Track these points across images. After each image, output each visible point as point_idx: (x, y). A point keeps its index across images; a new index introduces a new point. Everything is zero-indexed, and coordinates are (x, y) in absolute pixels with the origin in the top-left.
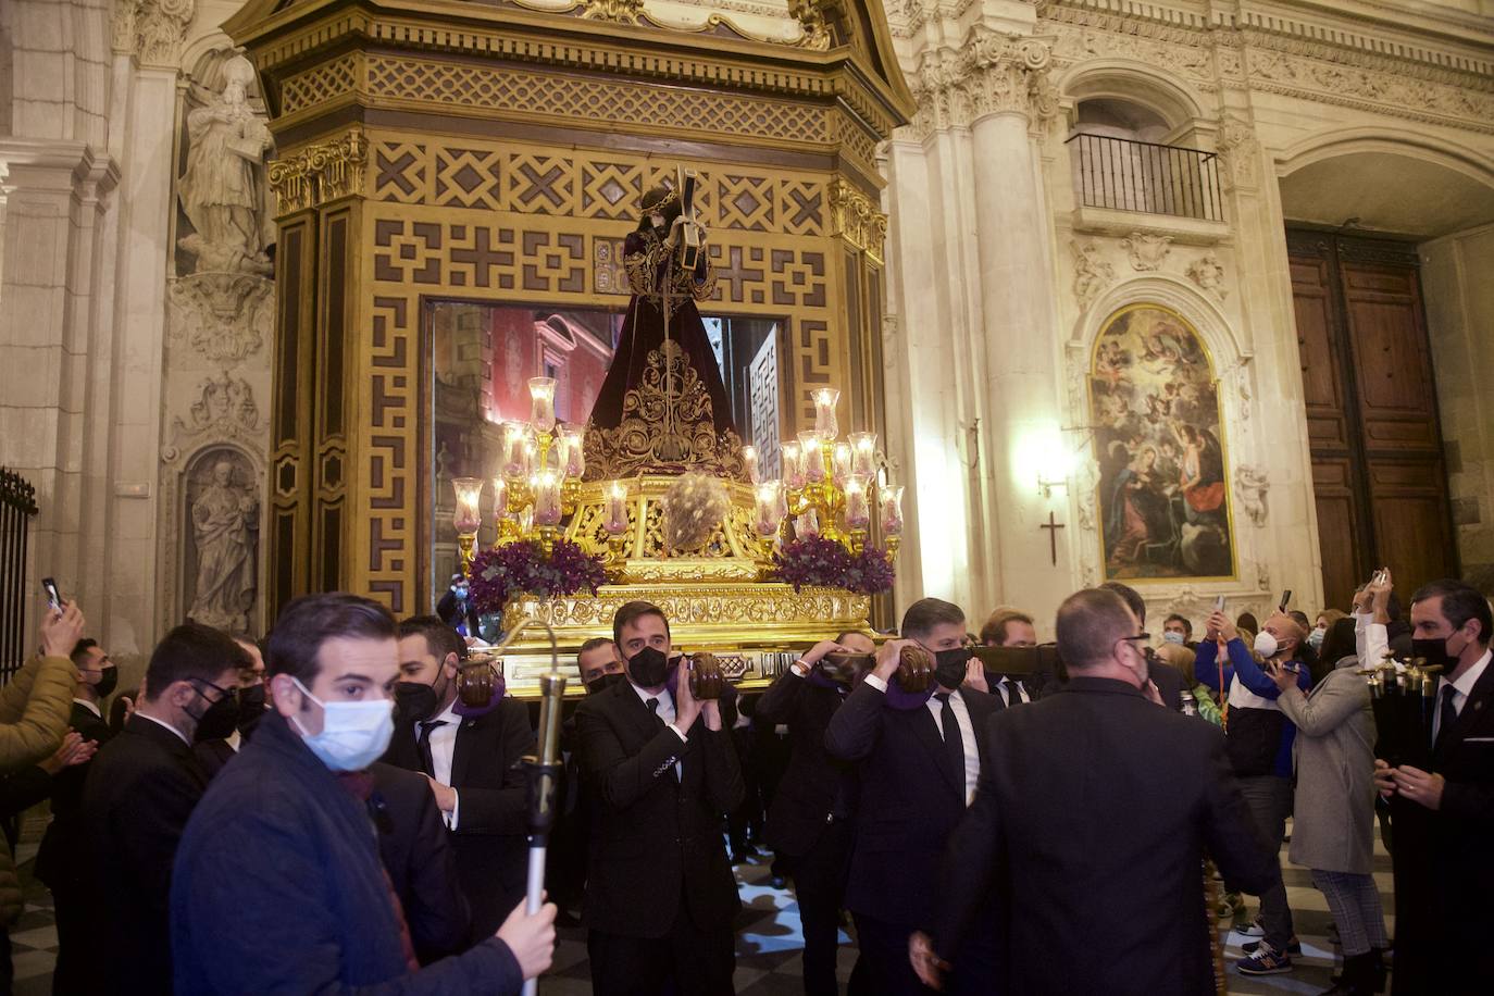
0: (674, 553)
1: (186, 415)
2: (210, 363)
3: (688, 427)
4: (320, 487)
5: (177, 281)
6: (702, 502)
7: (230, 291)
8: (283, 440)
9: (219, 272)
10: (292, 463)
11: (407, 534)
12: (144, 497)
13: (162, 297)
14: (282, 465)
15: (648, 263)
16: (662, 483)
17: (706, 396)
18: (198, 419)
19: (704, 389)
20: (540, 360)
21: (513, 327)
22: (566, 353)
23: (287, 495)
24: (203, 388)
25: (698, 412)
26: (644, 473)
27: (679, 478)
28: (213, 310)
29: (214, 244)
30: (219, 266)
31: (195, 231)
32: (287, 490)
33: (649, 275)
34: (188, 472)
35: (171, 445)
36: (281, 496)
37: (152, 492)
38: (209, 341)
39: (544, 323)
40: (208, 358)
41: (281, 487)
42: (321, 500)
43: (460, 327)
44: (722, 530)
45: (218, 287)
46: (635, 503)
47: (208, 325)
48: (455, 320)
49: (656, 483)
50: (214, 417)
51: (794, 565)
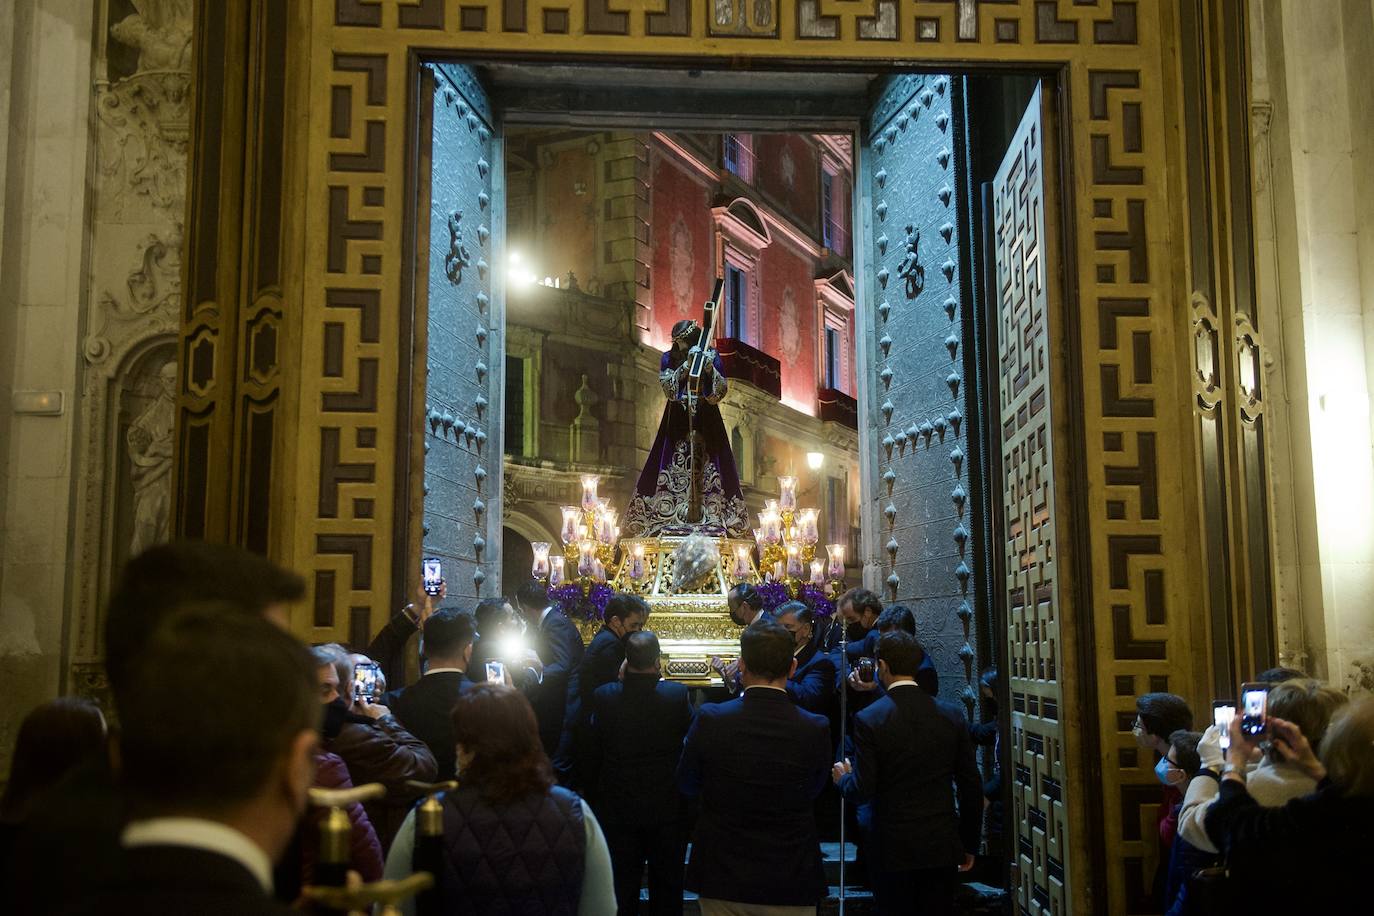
1: (120, 291)
2: (158, 212)
3: (702, 496)
4: (247, 378)
5: (110, 89)
7: (184, 99)
8: (199, 303)
9: (167, 70)
10: (210, 338)
11: (382, 456)
12: (54, 415)
13: (84, 112)
14: (196, 344)
17: (716, 473)
18: (139, 298)
19: (714, 468)
20: (719, 261)
21: (680, 216)
22: (756, 252)
23: (202, 393)
24: (144, 250)
25: (709, 485)
26: (663, 534)
28: (161, 129)
29: (162, 30)
30: (165, 63)
31: (135, 11)
32: (202, 386)
34: (122, 379)
35: (97, 336)
36: (194, 394)
37: (67, 407)
38: (155, 178)
39: (724, 209)
40: (154, 205)
41: (194, 381)
42: (248, 398)
43: (608, 216)
45: (165, 93)
47: (153, 154)
48: (600, 207)
50: (161, 293)
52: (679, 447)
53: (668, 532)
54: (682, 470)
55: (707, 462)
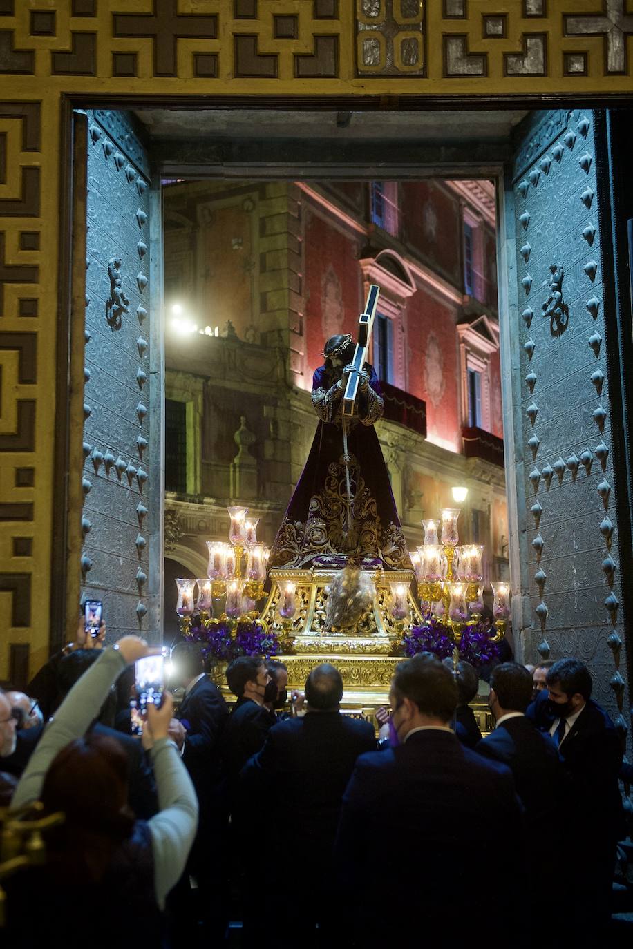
3: (357, 524)
6: (353, 592)
15: (326, 399)
16: (328, 574)
19: (369, 494)
25: (364, 513)
26: (315, 567)
33: (326, 409)
44: (371, 611)
46: (308, 589)
49: (324, 574)
52: (332, 470)
53: (321, 565)
54: (334, 495)
55: (362, 487)
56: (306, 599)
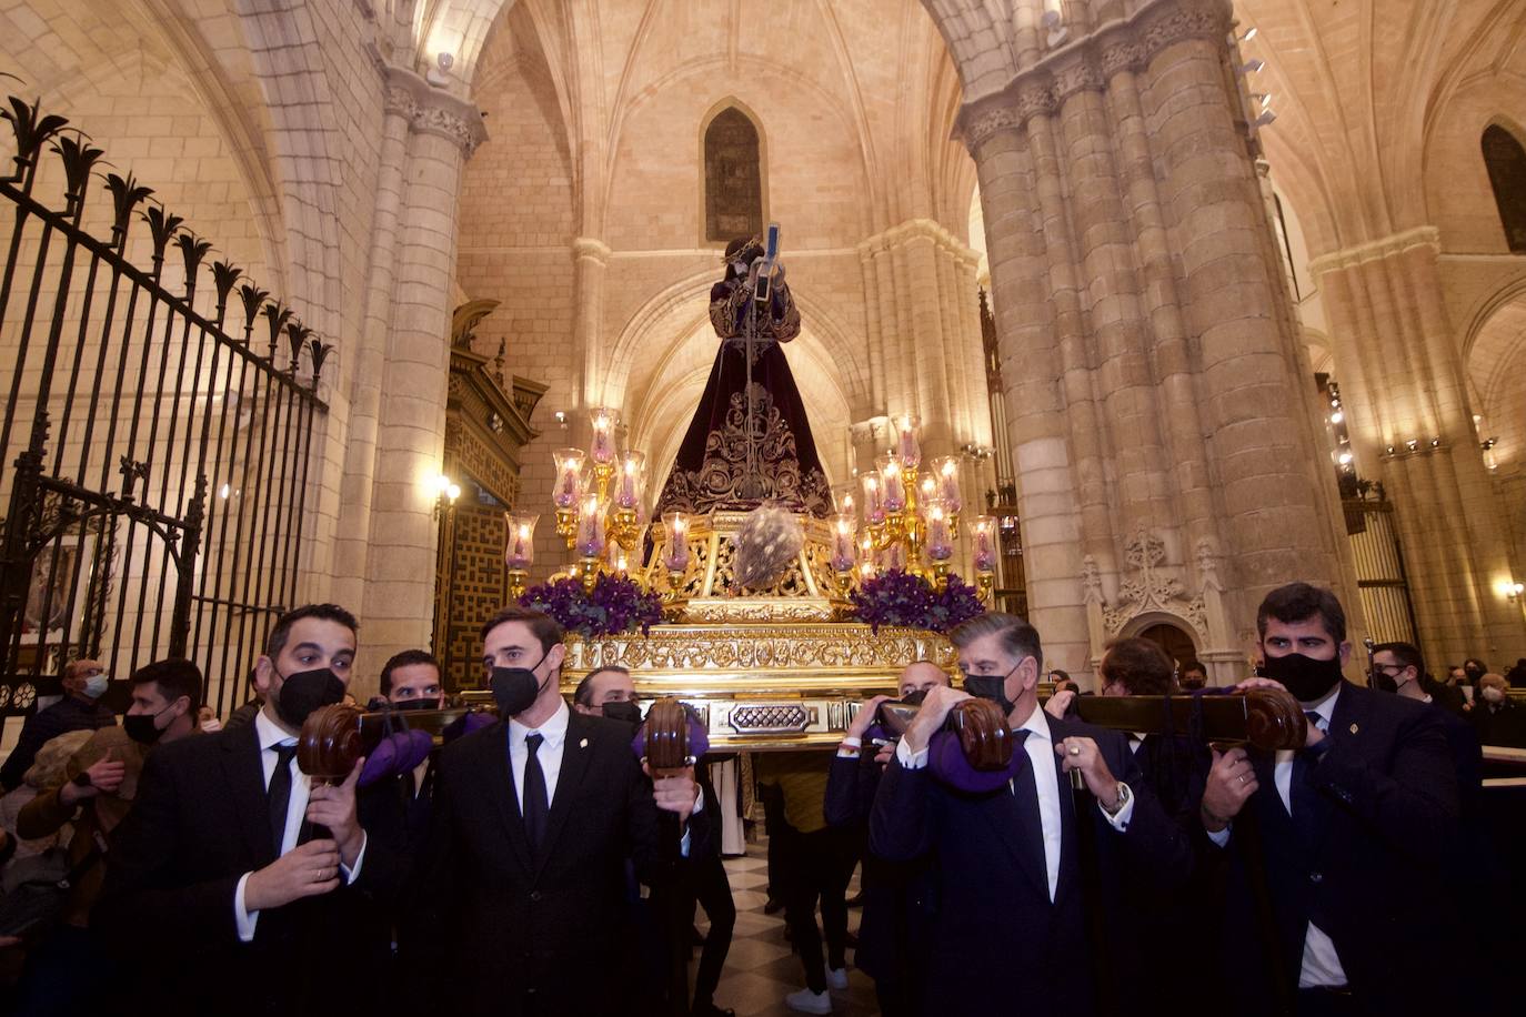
0: (745, 592)
3: (770, 465)
6: (775, 536)
15: (729, 305)
16: (734, 519)
17: (788, 434)
19: (786, 427)
25: (780, 450)
26: (717, 509)
27: (752, 513)
33: (729, 317)
44: (799, 568)
46: (707, 541)
49: (728, 519)
51: (872, 604)
52: (736, 401)
53: (724, 506)
54: (740, 432)
55: (776, 419)
56: (703, 554)
